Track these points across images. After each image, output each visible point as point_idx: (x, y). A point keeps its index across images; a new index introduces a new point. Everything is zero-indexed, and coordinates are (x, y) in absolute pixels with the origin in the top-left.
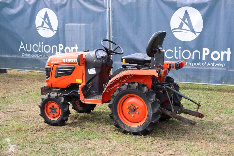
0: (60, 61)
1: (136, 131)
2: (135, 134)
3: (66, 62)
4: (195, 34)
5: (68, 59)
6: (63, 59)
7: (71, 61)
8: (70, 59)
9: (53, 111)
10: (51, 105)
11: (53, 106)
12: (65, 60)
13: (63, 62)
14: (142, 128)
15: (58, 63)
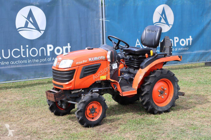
0: (86, 61)
1: (166, 109)
2: (167, 111)
3: (92, 61)
4: (169, 26)
5: (94, 58)
6: (89, 58)
7: (97, 59)
8: (95, 58)
9: (93, 111)
10: (90, 106)
11: (93, 107)
12: (91, 59)
13: (90, 61)
14: (171, 105)
15: (85, 62)
